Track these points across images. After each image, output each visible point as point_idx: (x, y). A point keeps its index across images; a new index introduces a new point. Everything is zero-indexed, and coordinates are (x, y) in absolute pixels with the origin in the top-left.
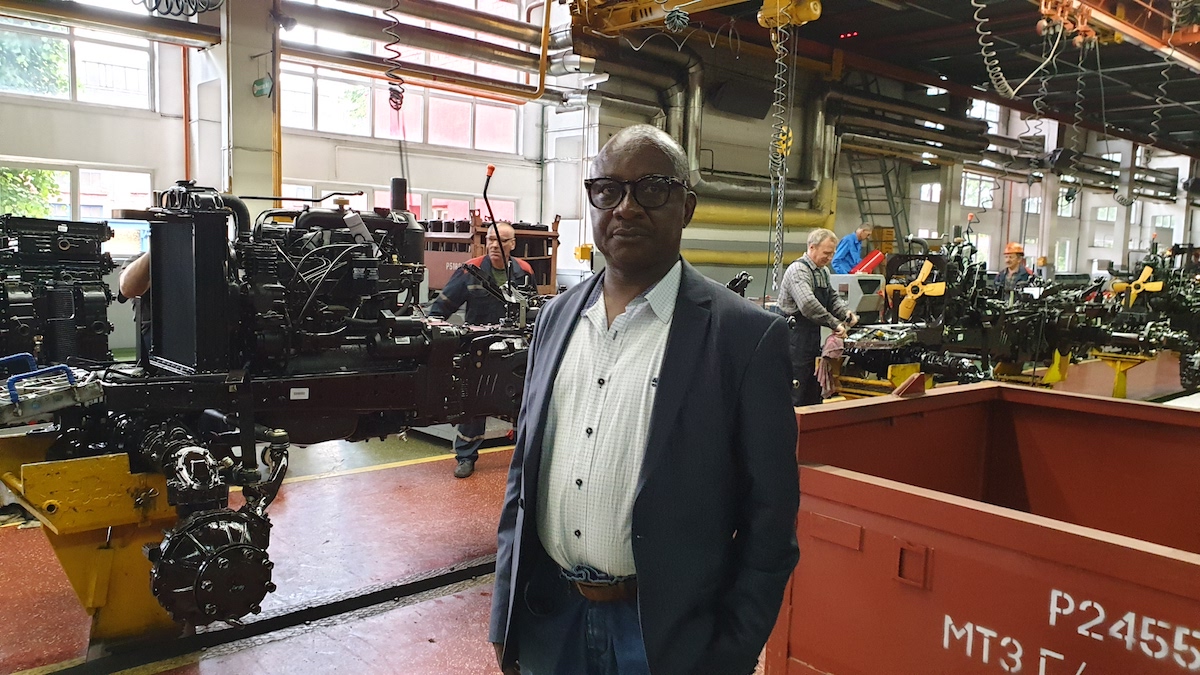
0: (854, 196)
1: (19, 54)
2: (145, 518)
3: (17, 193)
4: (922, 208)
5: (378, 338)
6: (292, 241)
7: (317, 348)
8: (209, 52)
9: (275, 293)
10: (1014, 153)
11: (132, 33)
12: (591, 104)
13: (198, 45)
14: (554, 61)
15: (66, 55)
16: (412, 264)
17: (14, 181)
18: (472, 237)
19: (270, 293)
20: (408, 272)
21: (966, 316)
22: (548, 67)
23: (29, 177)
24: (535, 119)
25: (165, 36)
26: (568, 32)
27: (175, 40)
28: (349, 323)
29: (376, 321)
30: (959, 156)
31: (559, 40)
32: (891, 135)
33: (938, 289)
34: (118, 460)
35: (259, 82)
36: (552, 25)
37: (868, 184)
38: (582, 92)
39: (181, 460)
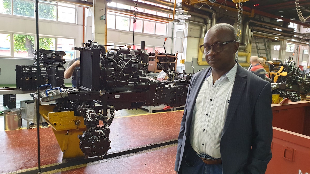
0: (256, 48)
1: (44, 10)
2: (78, 128)
3: (43, 44)
4: (275, 52)
5: (137, 83)
6: (116, 57)
7: (122, 85)
8: (90, 9)
9: (112, 70)
10: (301, 37)
11: (71, 4)
12: (186, 23)
13: (87, 7)
14: (177, 11)
15: (56, 10)
16: (146, 64)
17: (42, 41)
18: (155, 57)
19: (111, 70)
20: (145, 66)
21: (292, 82)
22: (175, 13)
23: (46, 40)
24: (171, 27)
25: (79, 5)
26: (181, 4)
27: (82, 6)
28: (130, 79)
29: (137, 78)
30: (286, 38)
31: (178, 6)
32: (267, 32)
33: (285, 74)
34: (71, 112)
35: (102, 16)
36: (177, 2)
37: (260, 45)
38: (184, 20)
39: (88, 113)
